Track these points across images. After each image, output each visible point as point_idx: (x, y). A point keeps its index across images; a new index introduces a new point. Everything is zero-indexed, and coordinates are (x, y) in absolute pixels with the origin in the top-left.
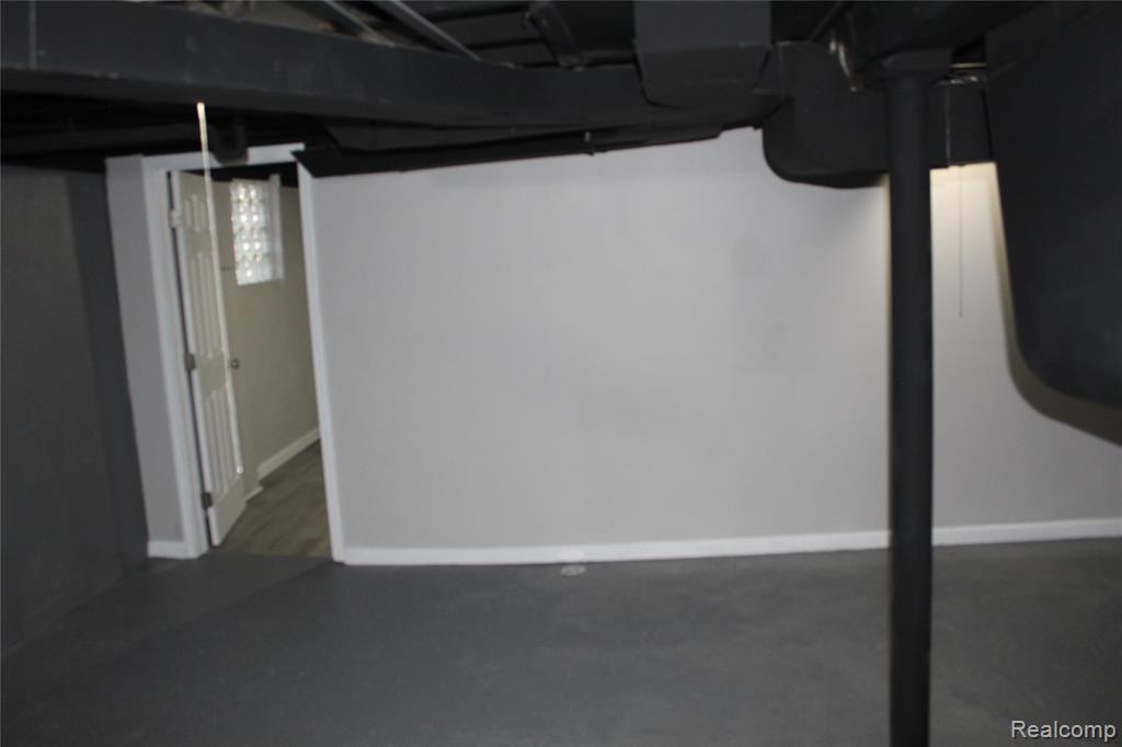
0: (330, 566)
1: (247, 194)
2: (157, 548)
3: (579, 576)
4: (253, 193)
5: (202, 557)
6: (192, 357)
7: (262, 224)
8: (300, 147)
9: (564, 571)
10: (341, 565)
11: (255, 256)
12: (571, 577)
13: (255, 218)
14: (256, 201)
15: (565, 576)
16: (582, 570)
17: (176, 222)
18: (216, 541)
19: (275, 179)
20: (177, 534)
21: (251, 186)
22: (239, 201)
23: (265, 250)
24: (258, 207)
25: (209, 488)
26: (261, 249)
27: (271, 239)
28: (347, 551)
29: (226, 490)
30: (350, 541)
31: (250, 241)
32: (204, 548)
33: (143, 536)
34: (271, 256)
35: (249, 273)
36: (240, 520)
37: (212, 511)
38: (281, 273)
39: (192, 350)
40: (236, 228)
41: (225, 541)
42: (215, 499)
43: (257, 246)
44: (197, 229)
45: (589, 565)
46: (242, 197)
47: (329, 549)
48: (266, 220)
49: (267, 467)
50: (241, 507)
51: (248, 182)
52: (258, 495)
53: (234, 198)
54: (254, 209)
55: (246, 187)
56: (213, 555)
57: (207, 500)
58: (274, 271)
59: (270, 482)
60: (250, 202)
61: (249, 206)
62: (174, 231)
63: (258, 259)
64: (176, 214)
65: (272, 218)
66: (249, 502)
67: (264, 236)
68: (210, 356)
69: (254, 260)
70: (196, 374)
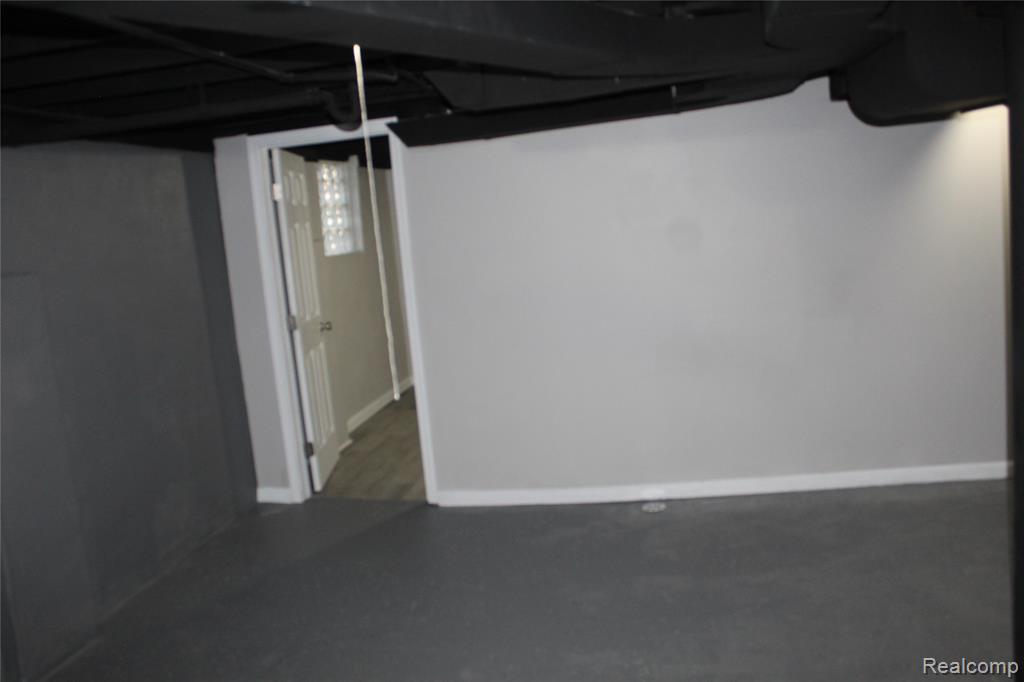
0: (424, 508)
1: (330, 174)
2: (265, 494)
3: (660, 512)
4: (334, 174)
5: (307, 502)
6: (293, 318)
7: (343, 201)
8: (394, 120)
9: (645, 508)
10: (435, 506)
11: (338, 231)
12: (654, 513)
13: (337, 196)
14: (337, 180)
15: (647, 513)
16: (663, 506)
17: (278, 196)
18: (318, 487)
19: (354, 160)
20: (284, 482)
21: (332, 167)
22: (323, 180)
23: (346, 225)
24: (339, 185)
25: (311, 439)
26: (342, 225)
27: (351, 215)
28: (441, 493)
29: (324, 441)
30: (443, 484)
31: (333, 217)
32: (308, 494)
33: (253, 484)
34: (351, 230)
35: (333, 246)
36: (336, 469)
37: (314, 460)
38: (361, 246)
39: (294, 311)
40: (322, 204)
41: (326, 487)
42: (316, 449)
43: (339, 221)
44: (294, 202)
45: (667, 501)
46: (325, 176)
47: (423, 491)
48: (346, 199)
49: (355, 421)
50: (336, 457)
51: (330, 163)
52: (350, 447)
53: (319, 177)
54: (335, 187)
55: (328, 167)
56: (316, 500)
57: (309, 450)
58: (355, 244)
59: (358, 435)
60: (333, 181)
61: (333, 183)
62: (275, 203)
63: (341, 233)
64: (278, 188)
65: (351, 197)
66: (343, 453)
67: (345, 212)
68: (308, 318)
69: (338, 232)
70: (297, 334)
